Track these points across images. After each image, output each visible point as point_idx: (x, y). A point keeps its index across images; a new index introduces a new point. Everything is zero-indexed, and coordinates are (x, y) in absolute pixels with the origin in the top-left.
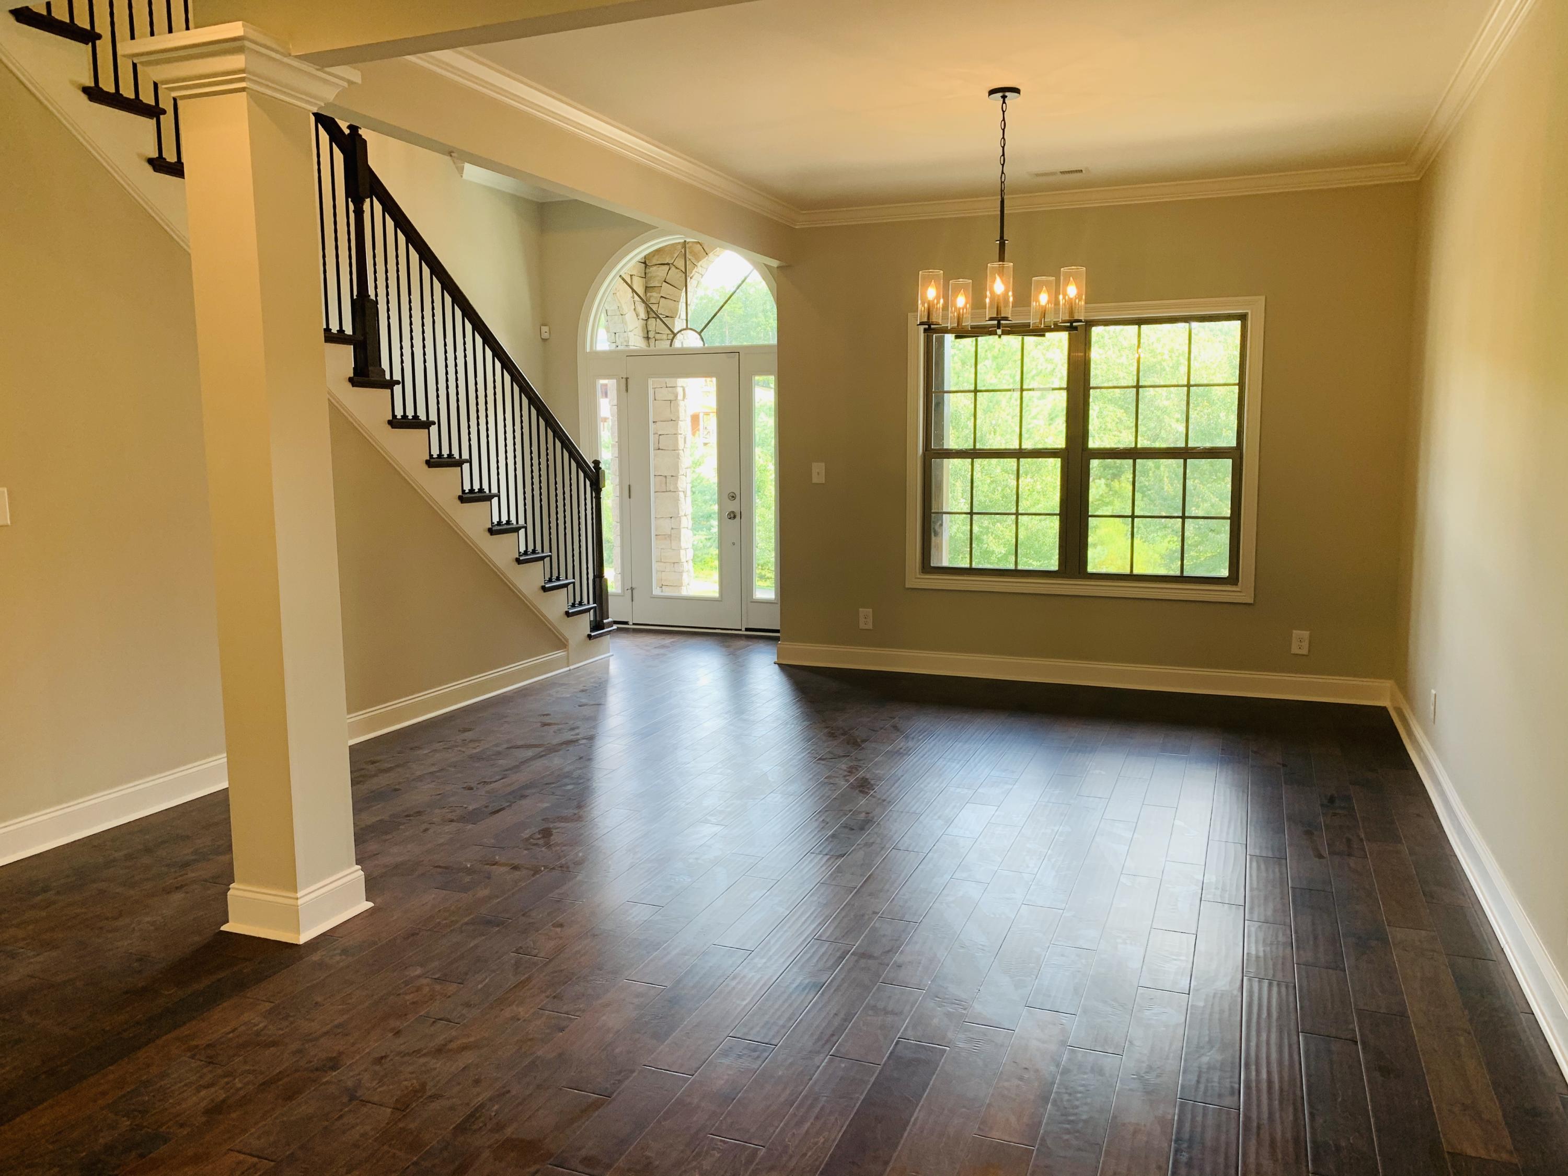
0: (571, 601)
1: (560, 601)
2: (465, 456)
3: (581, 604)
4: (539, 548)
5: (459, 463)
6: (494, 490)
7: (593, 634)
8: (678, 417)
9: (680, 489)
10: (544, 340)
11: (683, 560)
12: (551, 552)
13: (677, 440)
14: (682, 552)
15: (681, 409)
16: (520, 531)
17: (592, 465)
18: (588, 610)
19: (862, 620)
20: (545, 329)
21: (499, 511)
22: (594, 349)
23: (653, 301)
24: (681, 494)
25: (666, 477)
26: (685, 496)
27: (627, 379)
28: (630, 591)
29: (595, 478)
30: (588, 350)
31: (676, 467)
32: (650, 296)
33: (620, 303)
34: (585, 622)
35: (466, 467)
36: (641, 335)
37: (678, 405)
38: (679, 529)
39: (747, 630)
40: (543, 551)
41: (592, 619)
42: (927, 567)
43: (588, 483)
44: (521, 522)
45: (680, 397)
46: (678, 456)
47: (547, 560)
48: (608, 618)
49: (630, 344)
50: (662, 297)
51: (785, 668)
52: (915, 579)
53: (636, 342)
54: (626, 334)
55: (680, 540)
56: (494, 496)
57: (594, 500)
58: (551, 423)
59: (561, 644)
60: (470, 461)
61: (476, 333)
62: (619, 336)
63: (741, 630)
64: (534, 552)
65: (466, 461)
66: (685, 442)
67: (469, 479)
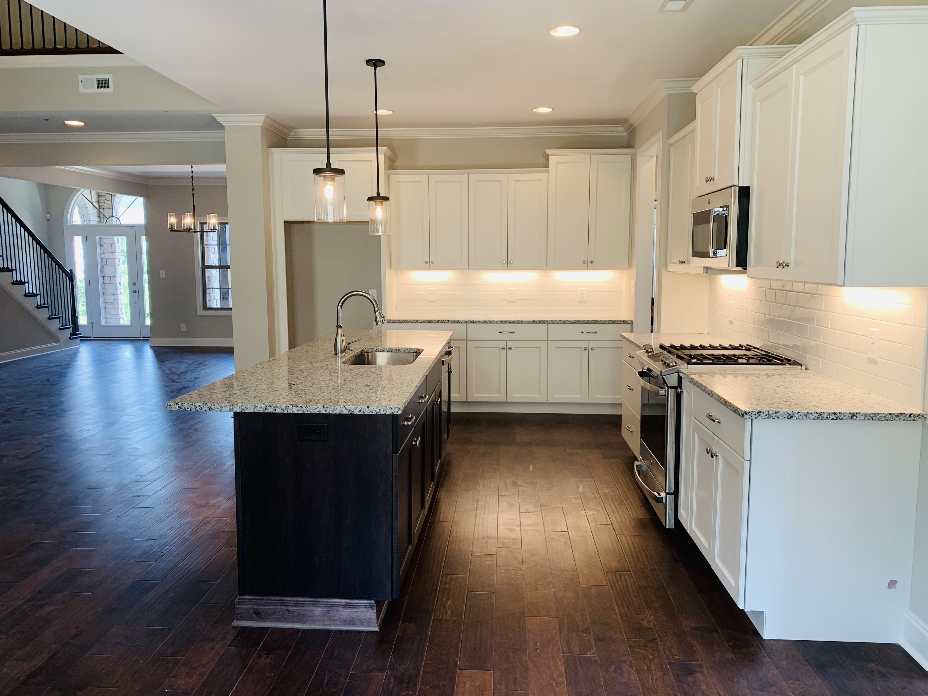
0: (61, 324)
1: (56, 324)
2: (14, 268)
3: (66, 325)
4: (46, 303)
5: (12, 270)
6: (26, 280)
7: (72, 337)
8: (116, 251)
9: (117, 282)
10: (48, 220)
11: (120, 313)
12: (51, 304)
13: (115, 261)
14: (119, 310)
15: (117, 248)
16: (38, 296)
17: (69, 272)
18: (69, 328)
19: (182, 328)
20: (48, 215)
21: (29, 288)
22: (71, 223)
23: (101, 201)
24: (118, 285)
25: (110, 277)
26: (120, 285)
27: (87, 236)
28: (91, 324)
29: (71, 277)
30: (69, 224)
31: (115, 272)
32: (100, 199)
33: (85, 202)
34: (68, 333)
35: (14, 272)
36: (96, 215)
37: (115, 246)
38: (117, 300)
39: (143, 337)
40: (48, 304)
41: (71, 332)
42: (205, 308)
43: (68, 278)
44: (38, 293)
45: (116, 242)
46: (116, 268)
47: (50, 307)
48: (79, 331)
49: (91, 220)
50: (106, 200)
51: (152, 347)
52: (200, 311)
53: (94, 220)
54: (88, 216)
55: (118, 304)
56: (26, 282)
57: (71, 285)
58: (50, 255)
59: (58, 340)
60: (16, 270)
61: (17, 223)
62: (85, 217)
63: (140, 338)
64: (44, 304)
65: (14, 270)
66: (119, 262)
67: (15, 276)
